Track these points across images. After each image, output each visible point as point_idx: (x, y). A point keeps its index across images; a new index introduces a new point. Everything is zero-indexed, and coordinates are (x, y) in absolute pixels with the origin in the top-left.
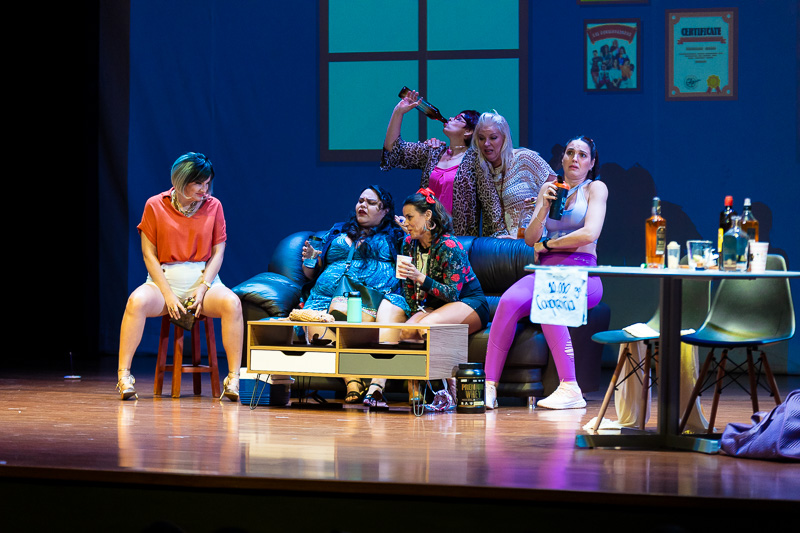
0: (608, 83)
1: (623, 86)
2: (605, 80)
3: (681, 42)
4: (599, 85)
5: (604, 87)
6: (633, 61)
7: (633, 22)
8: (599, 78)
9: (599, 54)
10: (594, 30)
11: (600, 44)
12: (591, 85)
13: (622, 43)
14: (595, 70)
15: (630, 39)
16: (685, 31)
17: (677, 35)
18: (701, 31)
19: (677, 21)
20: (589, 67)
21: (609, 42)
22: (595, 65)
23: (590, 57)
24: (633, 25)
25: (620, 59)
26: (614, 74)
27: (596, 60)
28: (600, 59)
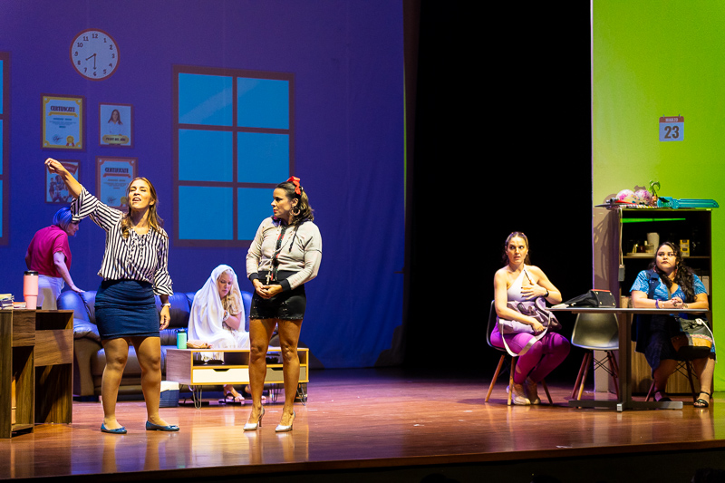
0: (60, 199)
2: (58, 197)
3: (105, 175)
4: (55, 199)
5: (58, 201)
7: (76, 161)
8: (54, 196)
9: (55, 180)
12: (49, 199)
14: (52, 190)
16: (107, 169)
17: (102, 171)
18: (117, 170)
19: (102, 163)
20: (48, 188)
22: (52, 187)
23: (49, 182)
24: (76, 164)
26: (64, 193)
27: (52, 184)
28: (55, 183)
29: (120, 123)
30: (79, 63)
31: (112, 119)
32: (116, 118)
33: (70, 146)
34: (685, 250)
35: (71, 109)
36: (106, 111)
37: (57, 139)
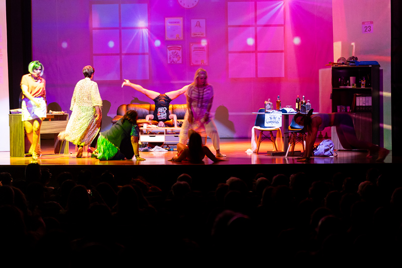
0: (174, 62)
1: (178, 62)
2: (173, 61)
3: (194, 51)
4: (171, 62)
5: (173, 63)
6: (181, 56)
8: (171, 60)
9: (171, 54)
10: (170, 48)
11: (172, 51)
12: (169, 62)
13: (177, 51)
14: (170, 58)
15: (180, 50)
16: (195, 48)
17: (192, 49)
19: (192, 45)
20: (168, 58)
21: (174, 51)
23: (168, 55)
24: (180, 46)
25: (177, 56)
26: (175, 59)
27: (170, 56)
29: (200, 27)
30: (181, 2)
31: (196, 25)
32: (198, 25)
33: (178, 39)
34: (363, 84)
35: (178, 22)
36: (194, 22)
37: (172, 36)
